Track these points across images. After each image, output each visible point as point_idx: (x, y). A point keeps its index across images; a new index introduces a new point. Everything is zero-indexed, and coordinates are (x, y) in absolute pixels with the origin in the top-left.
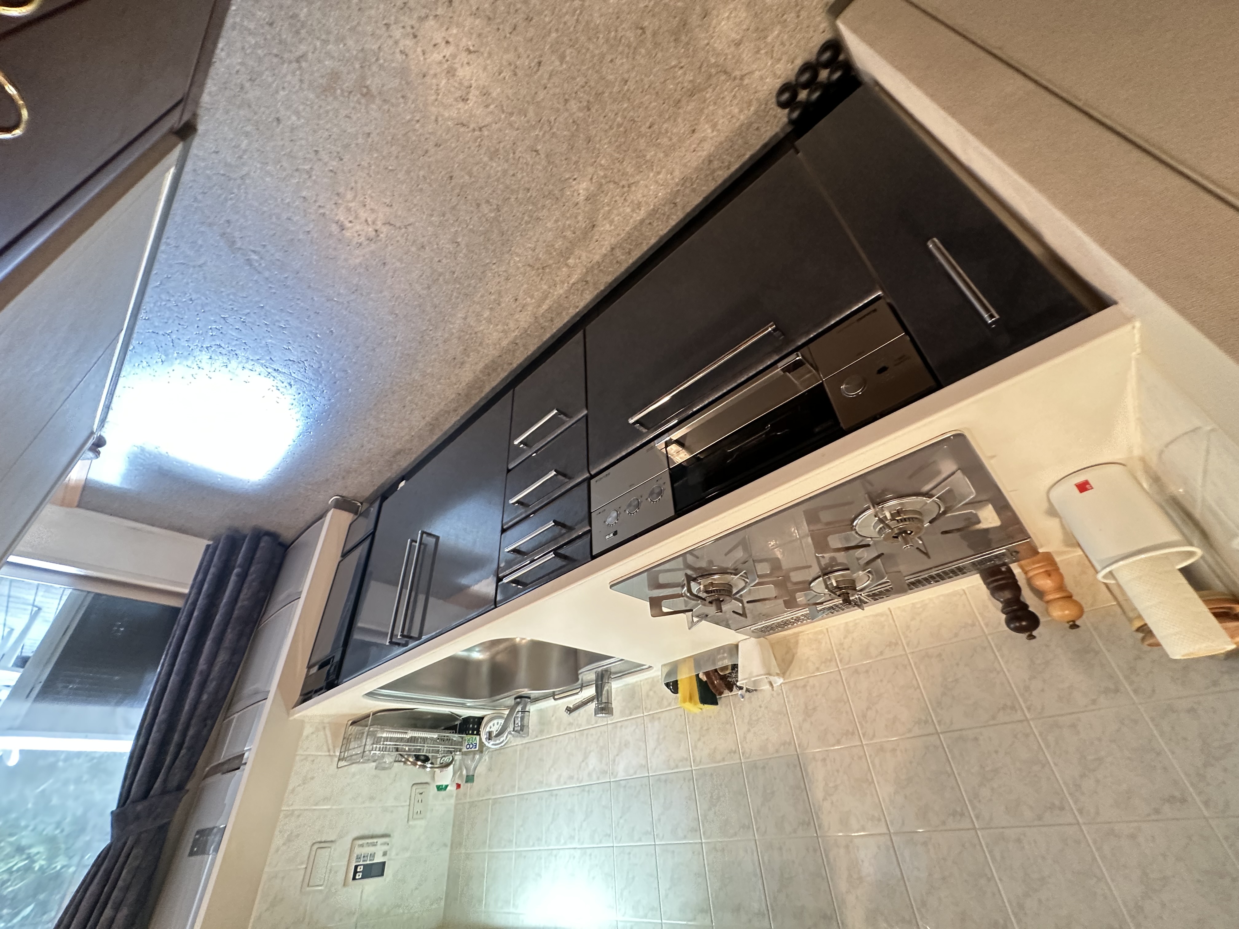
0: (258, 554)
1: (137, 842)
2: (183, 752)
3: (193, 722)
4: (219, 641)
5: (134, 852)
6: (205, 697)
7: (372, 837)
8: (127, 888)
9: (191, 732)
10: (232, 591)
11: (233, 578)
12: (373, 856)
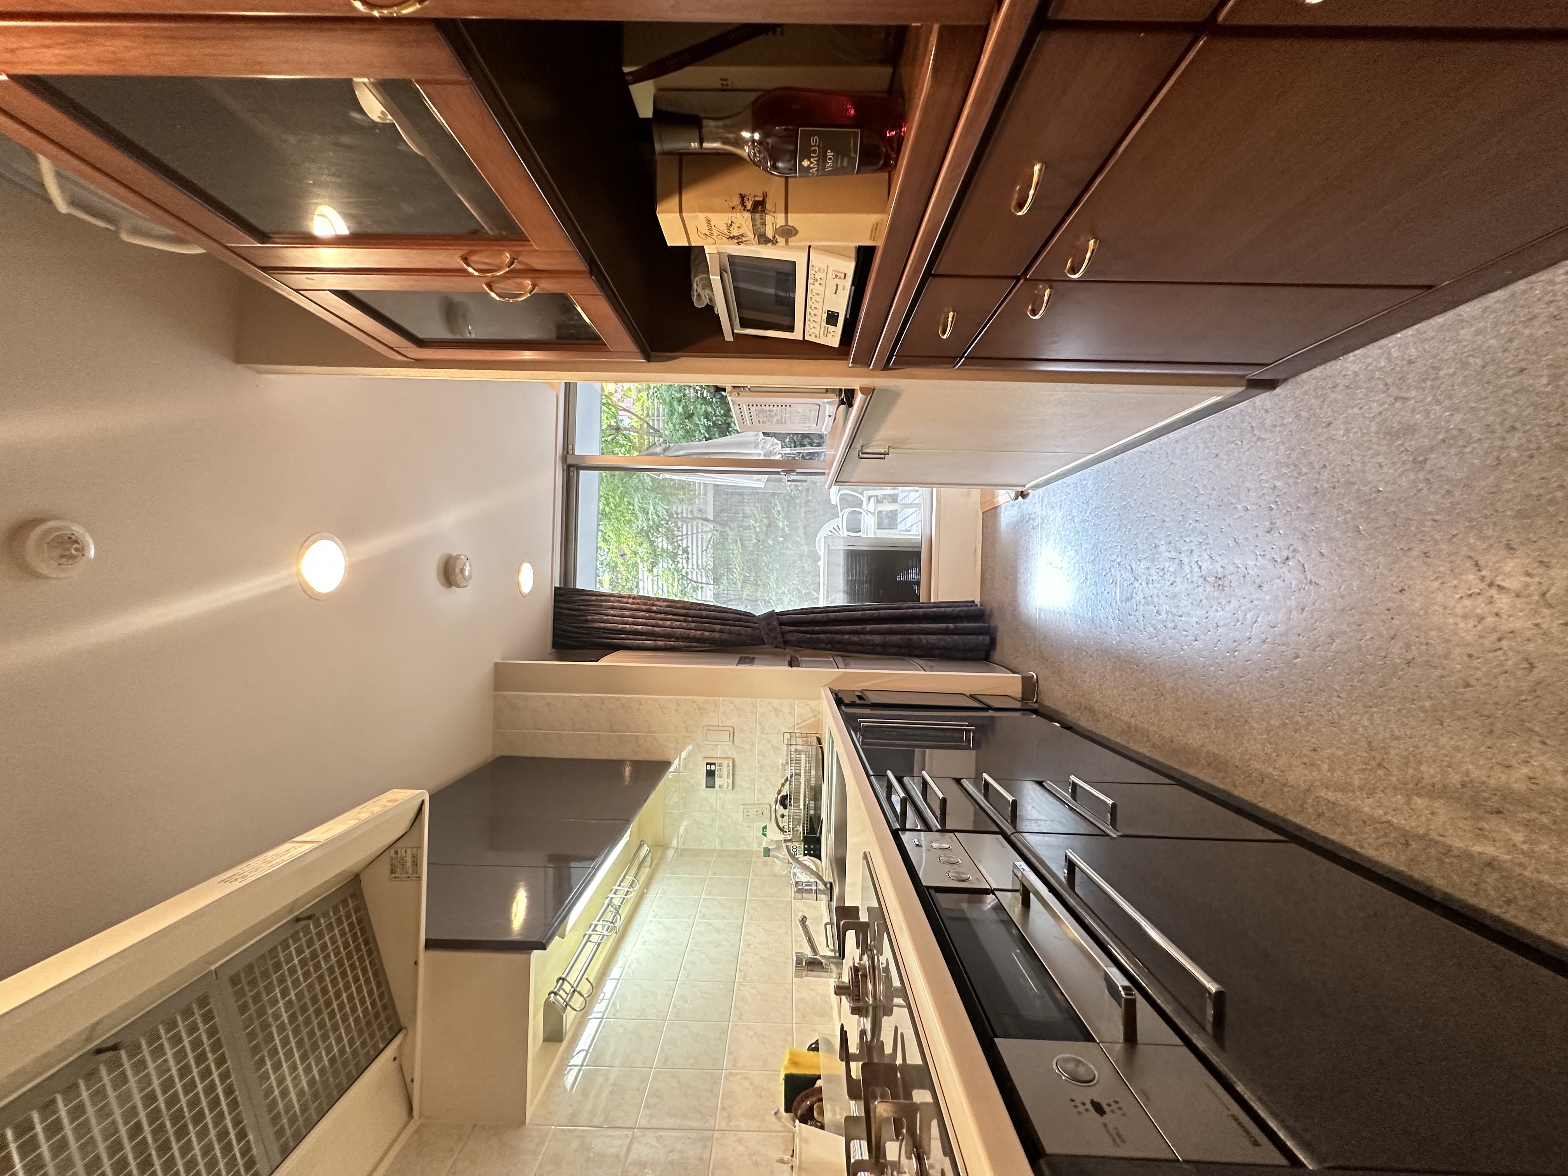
0: (971, 638)
1: (754, 629)
2: (808, 636)
3: (829, 635)
4: (890, 632)
5: (749, 629)
6: (846, 637)
7: (733, 775)
8: (730, 633)
9: (822, 636)
10: (932, 628)
11: (944, 625)
12: (721, 776)
